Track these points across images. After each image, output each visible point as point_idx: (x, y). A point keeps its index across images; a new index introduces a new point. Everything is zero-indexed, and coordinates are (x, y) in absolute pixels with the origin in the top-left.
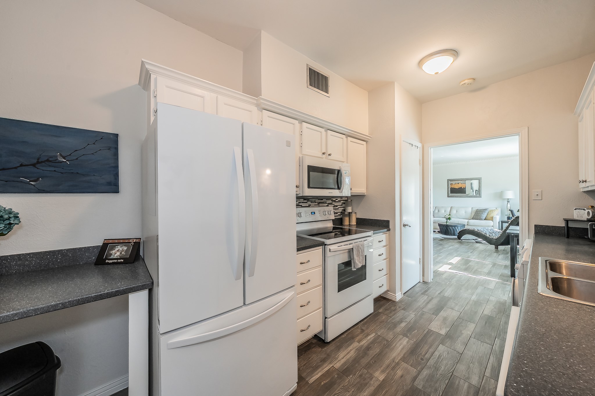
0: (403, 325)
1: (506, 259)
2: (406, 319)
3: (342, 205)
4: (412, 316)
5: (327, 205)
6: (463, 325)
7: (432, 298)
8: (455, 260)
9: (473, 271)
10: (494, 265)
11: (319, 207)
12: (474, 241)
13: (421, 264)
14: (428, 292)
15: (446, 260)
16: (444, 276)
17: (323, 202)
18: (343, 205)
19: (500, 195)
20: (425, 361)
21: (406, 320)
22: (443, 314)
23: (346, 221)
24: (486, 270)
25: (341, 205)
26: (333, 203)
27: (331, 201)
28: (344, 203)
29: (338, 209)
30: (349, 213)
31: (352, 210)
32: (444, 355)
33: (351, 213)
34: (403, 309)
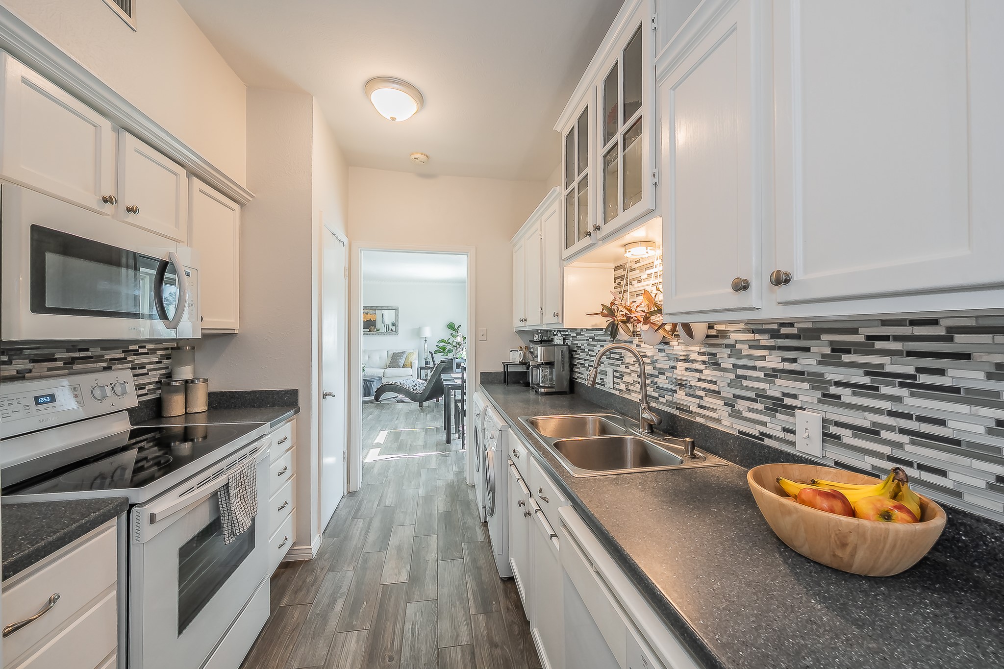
0: (339, 606)
1: (434, 419)
2: (341, 588)
3: (161, 362)
4: (350, 574)
5: (105, 364)
6: (424, 546)
7: (371, 519)
8: (381, 437)
9: (408, 448)
10: (426, 430)
11: (69, 374)
12: (394, 401)
13: (346, 463)
14: (362, 509)
15: (370, 441)
16: (375, 471)
17: (91, 357)
18: (164, 362)
19: (417, 332)
20: (396, 658)
21: (342, 591)
22: (394, 541)
23: (176, 406)
24: (420, 442)
25: (157, 363)
26: (129, 358)
27: (123, 352)
28: (168, 357)
29: (147, 374)
30: (187, 381)
31: (195, 372)
32: (419, 622)
33: (193, 381)
34: (329, 571)
